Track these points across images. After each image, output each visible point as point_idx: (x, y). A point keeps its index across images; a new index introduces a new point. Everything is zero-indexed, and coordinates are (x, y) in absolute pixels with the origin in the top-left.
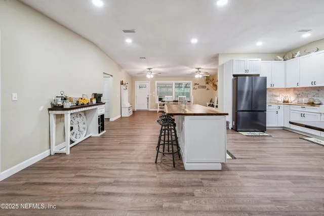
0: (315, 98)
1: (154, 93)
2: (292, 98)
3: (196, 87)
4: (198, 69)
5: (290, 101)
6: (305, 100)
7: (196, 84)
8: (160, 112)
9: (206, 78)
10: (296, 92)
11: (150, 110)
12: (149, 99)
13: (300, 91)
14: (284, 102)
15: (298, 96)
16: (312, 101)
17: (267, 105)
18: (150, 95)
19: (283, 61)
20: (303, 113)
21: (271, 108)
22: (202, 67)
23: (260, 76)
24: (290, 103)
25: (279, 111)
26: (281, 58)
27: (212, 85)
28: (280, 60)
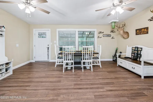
1: (55, 42)
7: (100, 33)
9: (113, 24)
12: (50, 49)
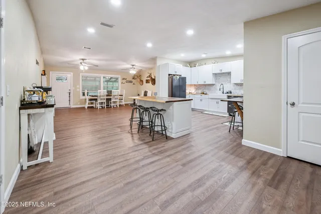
0: (204, 90)
1: (78, 86)
3: (124, 81)
4: (133, 65)
6: (200, 91)
8: (88, 107)
10: (196, 87)
11: (73, 106)
12: (72, 94)
13: (198, 86)
14: (189, 93)
15: (197, 89)
18: (72, 89)
19: (189, 68)
20: (201, 99)
22: (136, 65)
26: (189, 66)
27: (139, 80)
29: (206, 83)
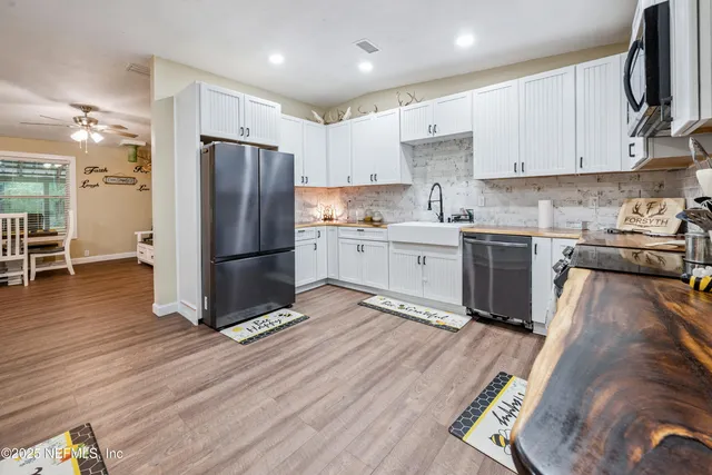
0: (374, 209)
2: (337, 210)
3: (95, 178)
4: (87, 109)
5: (334, 217)
6: (359, 213)
7: (93, 169)
9: (132, 150)
10: (344, 196)
13: (351, 194)
14: (325, 219)
15: (349, 205)
16: (369, 216)
17: (296, 230)
19: (322, 125)
20: (360, 243)
21: (305, 236)
22: (102, 107)
23: (280, 150)
24: (334, 222)
25: (319, 242)
26: (319, 118)
28: (317, 121)
29: (380, 182)
